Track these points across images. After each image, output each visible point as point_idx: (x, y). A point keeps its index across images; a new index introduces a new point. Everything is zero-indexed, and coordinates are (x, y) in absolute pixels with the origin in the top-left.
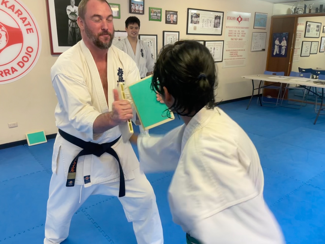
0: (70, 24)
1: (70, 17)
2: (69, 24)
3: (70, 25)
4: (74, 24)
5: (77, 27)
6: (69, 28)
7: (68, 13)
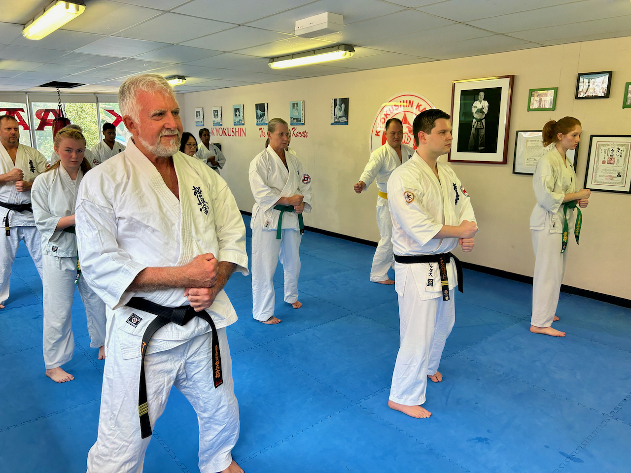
0: (475, 124)
1: (475, 115)
2: (473, 124)
3: (474, 126)
4: (479, 123)
5: (482, 127)
6: (473, 129)
7: (474, 110)
